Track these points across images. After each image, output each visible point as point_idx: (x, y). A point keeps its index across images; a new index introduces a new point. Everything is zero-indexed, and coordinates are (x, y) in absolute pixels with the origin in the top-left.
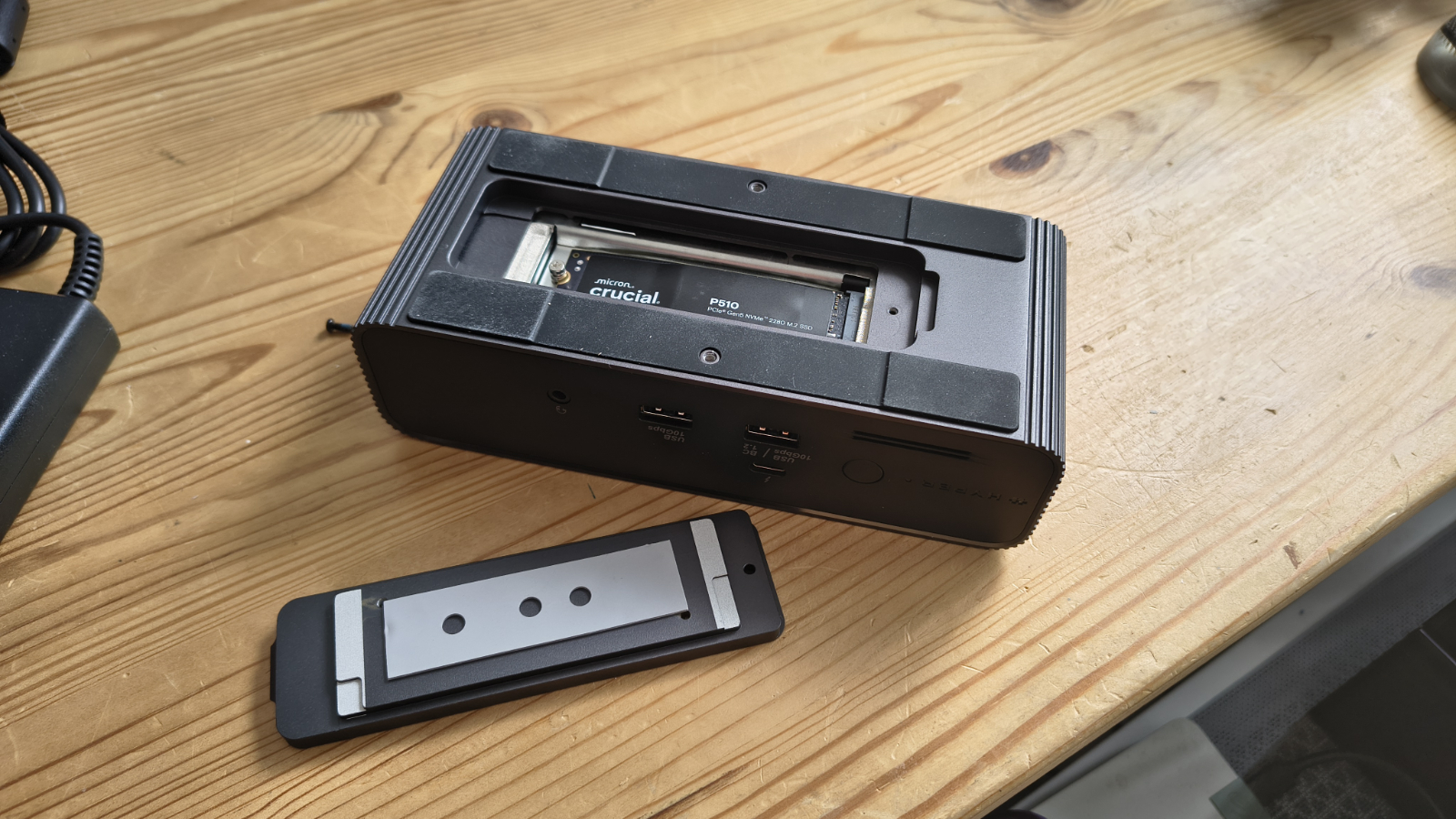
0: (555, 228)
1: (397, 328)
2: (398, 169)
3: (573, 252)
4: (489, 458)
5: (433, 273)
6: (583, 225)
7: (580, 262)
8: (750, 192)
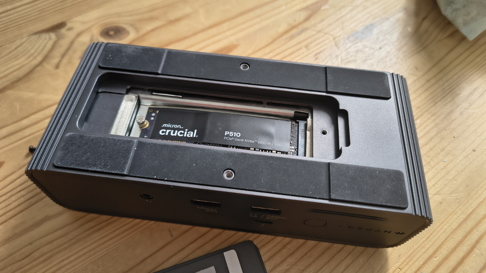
0: (139, 97)
1: (48, 172)
2: (65, 61)
3: (150, 108)
4: (115, 218)
5: (68, 134)
6: (154, 93)
7: (153, 114)
8: (241, 70)
